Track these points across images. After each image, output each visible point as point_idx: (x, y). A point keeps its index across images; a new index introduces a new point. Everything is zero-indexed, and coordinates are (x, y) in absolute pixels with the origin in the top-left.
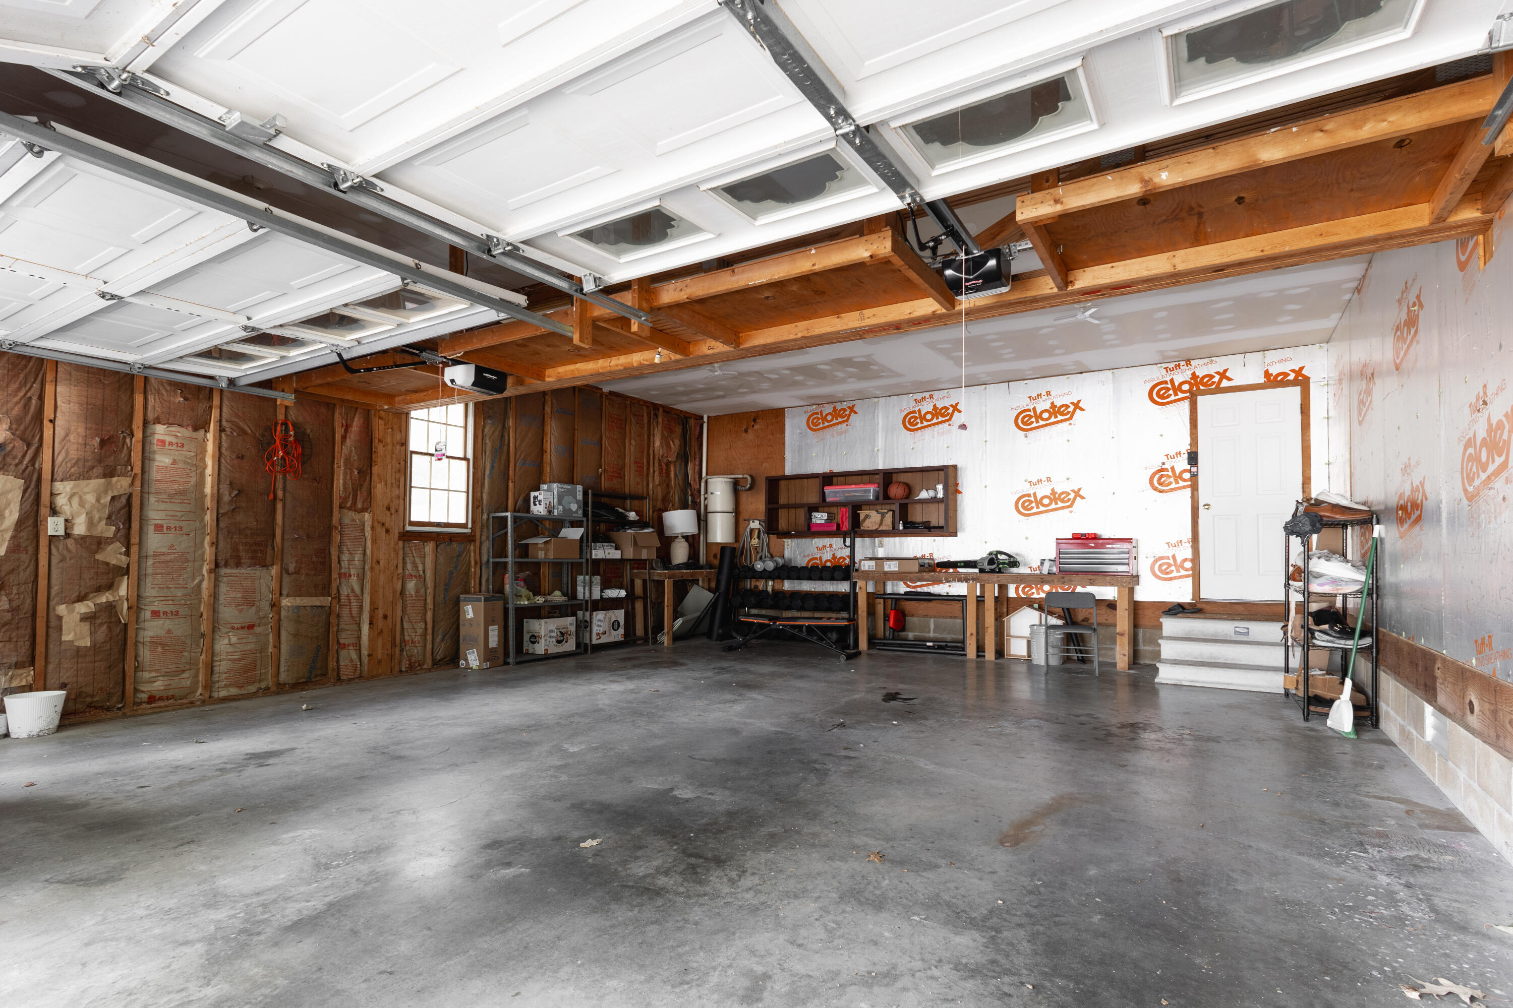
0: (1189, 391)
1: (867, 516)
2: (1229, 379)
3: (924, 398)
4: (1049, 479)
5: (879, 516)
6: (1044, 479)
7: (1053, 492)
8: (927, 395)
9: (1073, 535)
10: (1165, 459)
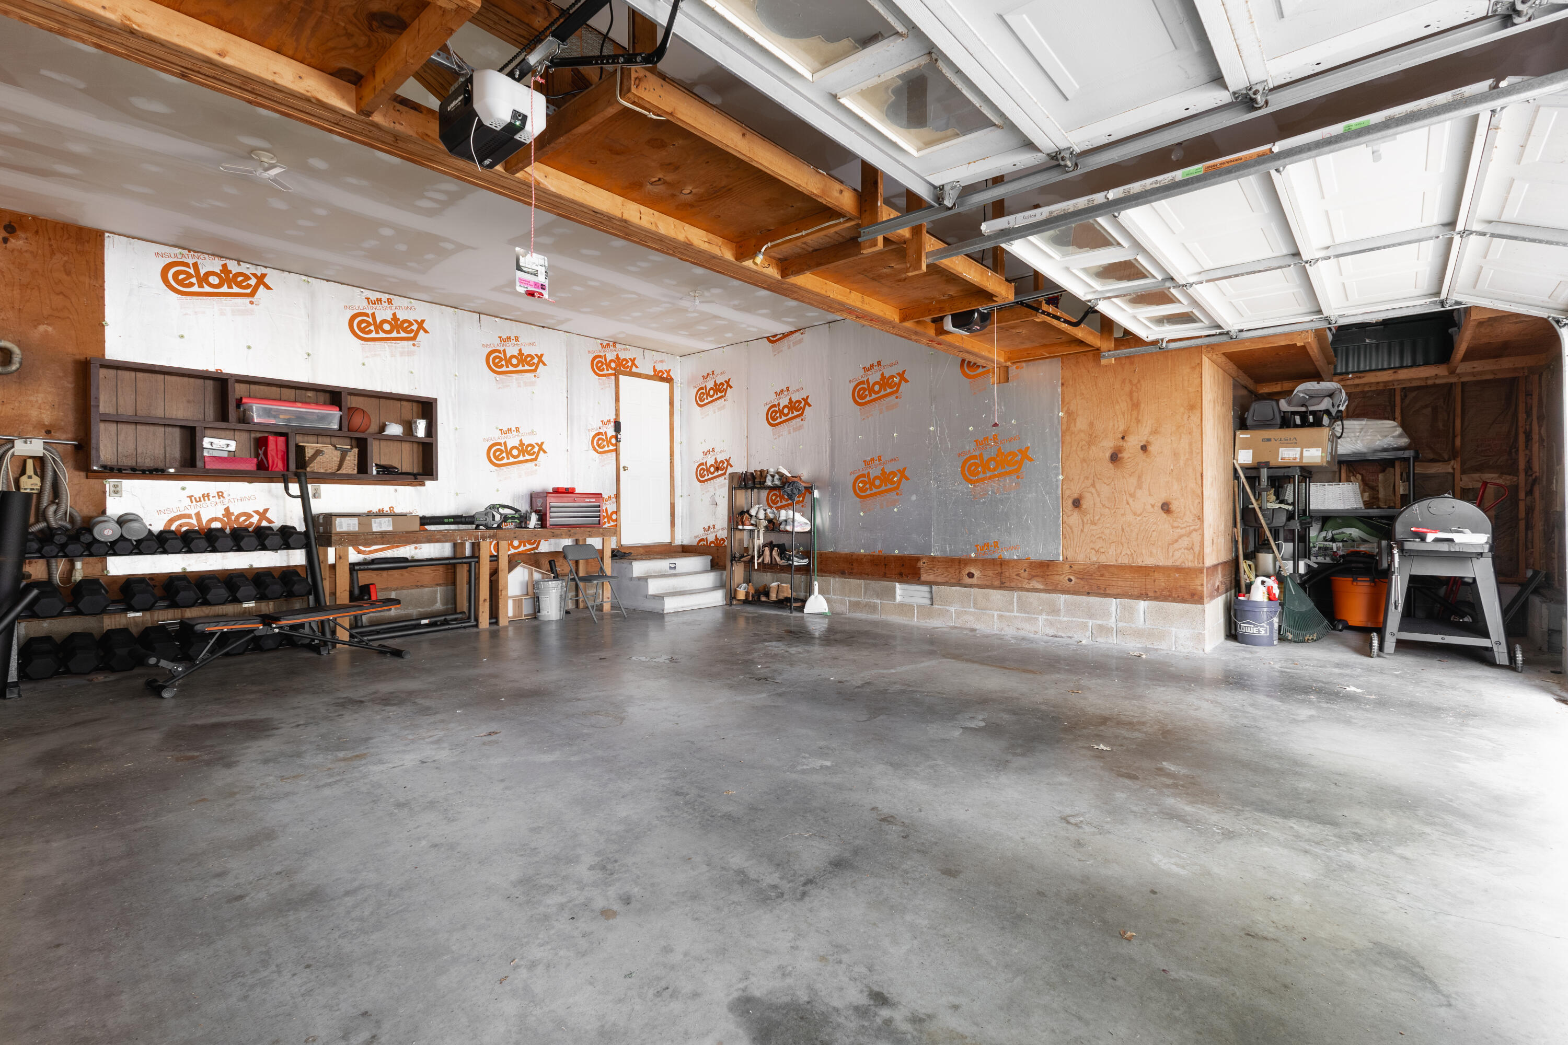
0: (615, 369)
1: (318, 453)
2: (637, 367)
3: (379, 300)
4: (517, 429)
5: (338, 454)
6: (514, 429)
7: (521, 444)
8: (385, 297)
9: (553, 489)
10: (601, 424)
